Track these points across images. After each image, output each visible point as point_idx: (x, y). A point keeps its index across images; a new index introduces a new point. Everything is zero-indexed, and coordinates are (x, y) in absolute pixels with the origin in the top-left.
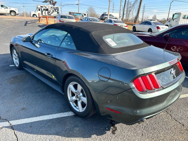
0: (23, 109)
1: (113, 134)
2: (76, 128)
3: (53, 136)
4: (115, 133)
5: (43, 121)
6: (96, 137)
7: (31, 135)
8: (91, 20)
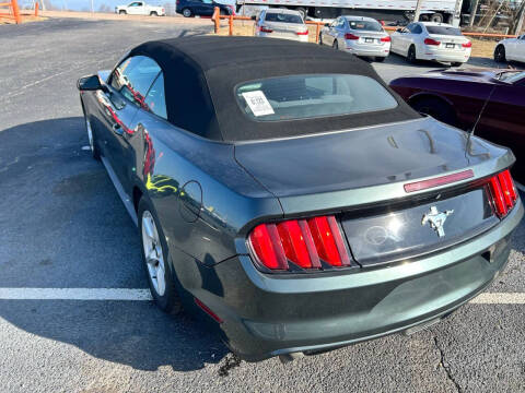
0: (46, 263)
1: (221, 375)
2: (134, 337)
3: (67, 346)
4: (226, 374)
5: (68, 302)
6: (169, 375)
7: (22, 333)
8: (353, 27)
